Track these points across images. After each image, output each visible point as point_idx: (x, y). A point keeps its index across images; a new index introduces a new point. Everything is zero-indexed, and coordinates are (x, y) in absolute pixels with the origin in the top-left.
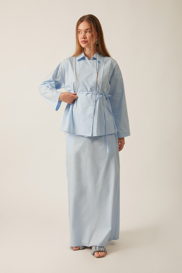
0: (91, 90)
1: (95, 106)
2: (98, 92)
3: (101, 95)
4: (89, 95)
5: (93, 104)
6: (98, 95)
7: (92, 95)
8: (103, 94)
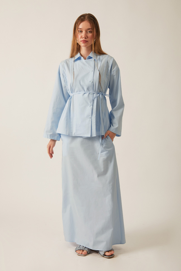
0: (88, 89)
1: (93, 105)
2: (95, 91)
3: (99, 94)
4: (86, 95)
5: (90, 104)
6: (95, 94)
7: (89, 95)
8: (100, 93)
